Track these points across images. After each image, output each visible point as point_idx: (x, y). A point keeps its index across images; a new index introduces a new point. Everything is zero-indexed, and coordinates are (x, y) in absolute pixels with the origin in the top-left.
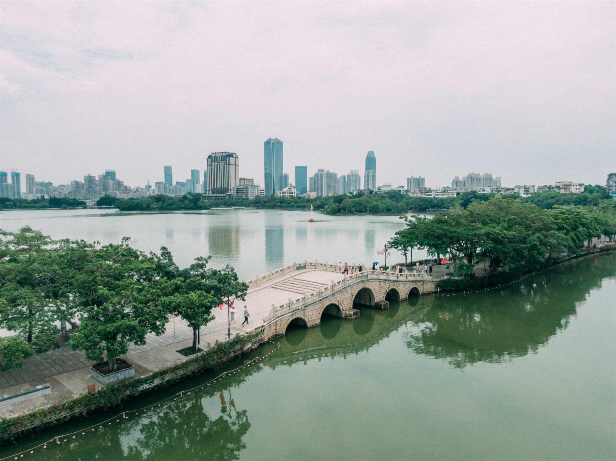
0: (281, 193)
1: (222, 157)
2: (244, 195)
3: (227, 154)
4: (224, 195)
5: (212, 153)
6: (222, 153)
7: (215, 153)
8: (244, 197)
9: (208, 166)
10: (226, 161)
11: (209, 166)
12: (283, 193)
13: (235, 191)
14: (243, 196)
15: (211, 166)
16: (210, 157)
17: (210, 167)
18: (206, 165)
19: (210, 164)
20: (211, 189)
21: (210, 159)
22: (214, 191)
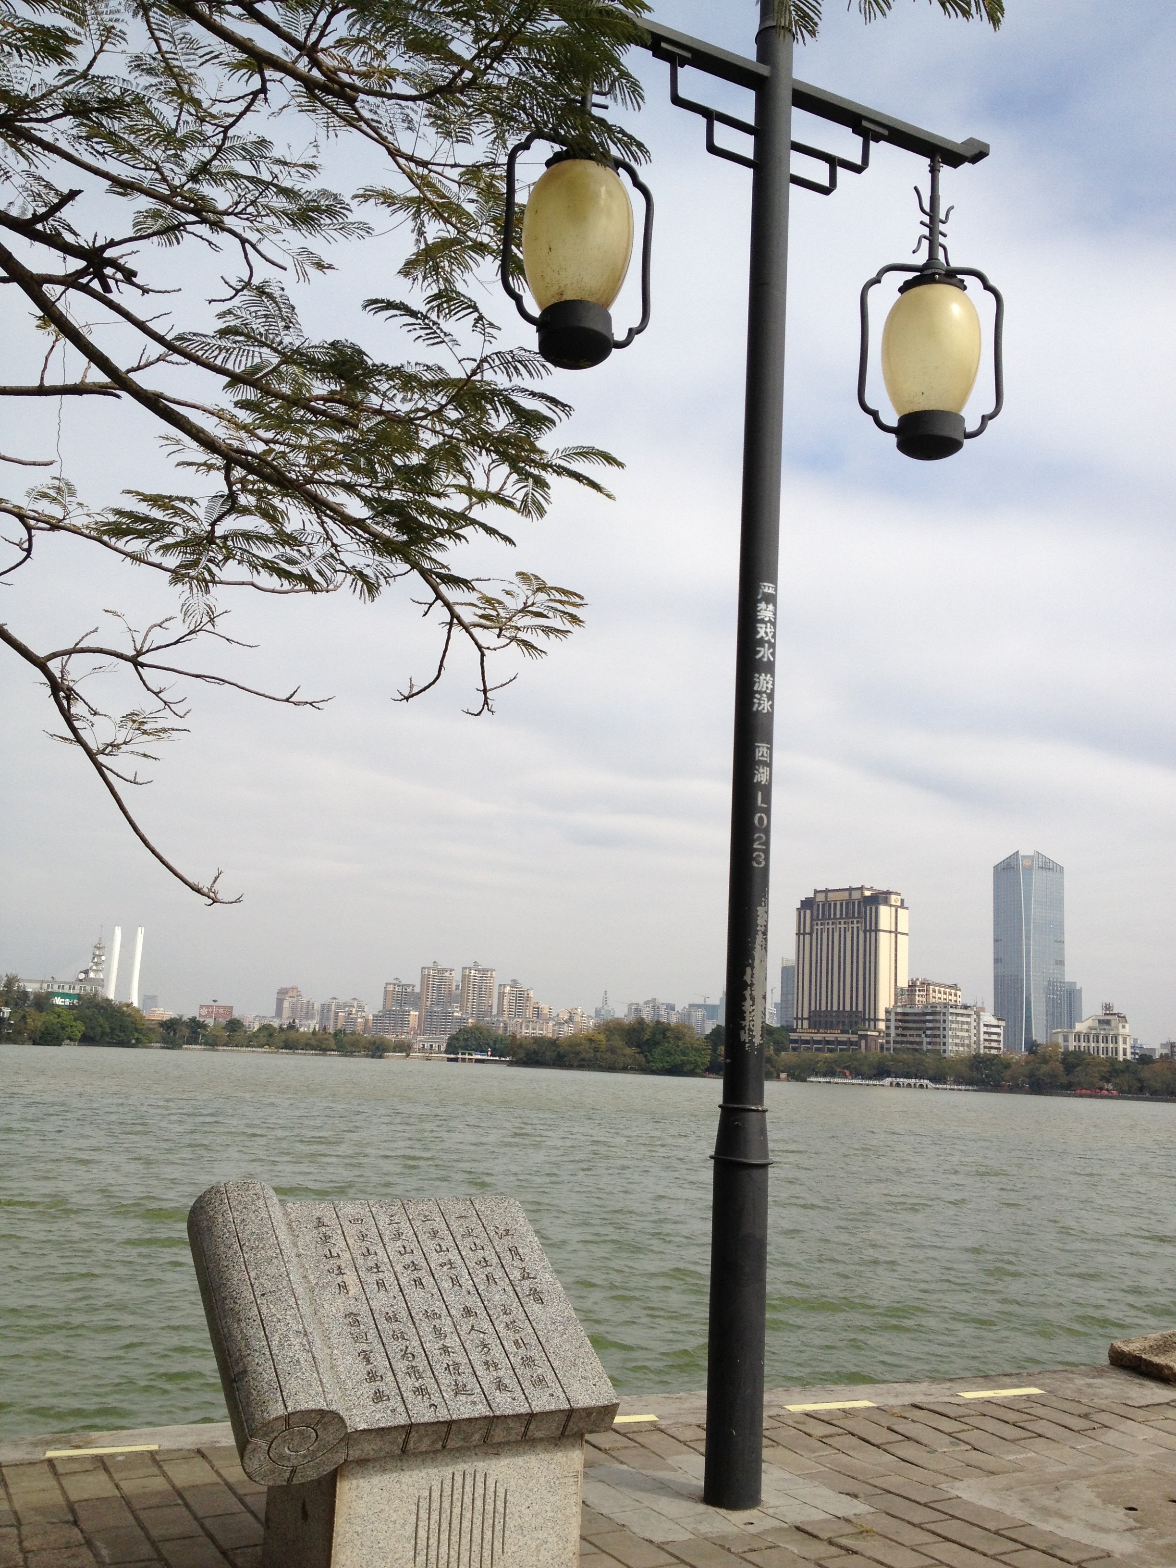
0: (1071, 1038)
1: (850, 902)
2: (926, 1040)
3: (867, 893)
4: (854, 1038)
5: (816, 892)
6: (851, 890)
7: (827, 891)
8: (925, 1047)
9: (798, 934)
10: (862, 916)
11: (804, 934)
12: (1078, 1036)
13: (893, 1024)
14: (921, 1043)
15: (811, 934)
16: (807, 904)
17: (807, 937)
18: (794, 930)
19: (808, 930)
20: (806, 1015)
21: (808, 912)
22: (818, 1020)
